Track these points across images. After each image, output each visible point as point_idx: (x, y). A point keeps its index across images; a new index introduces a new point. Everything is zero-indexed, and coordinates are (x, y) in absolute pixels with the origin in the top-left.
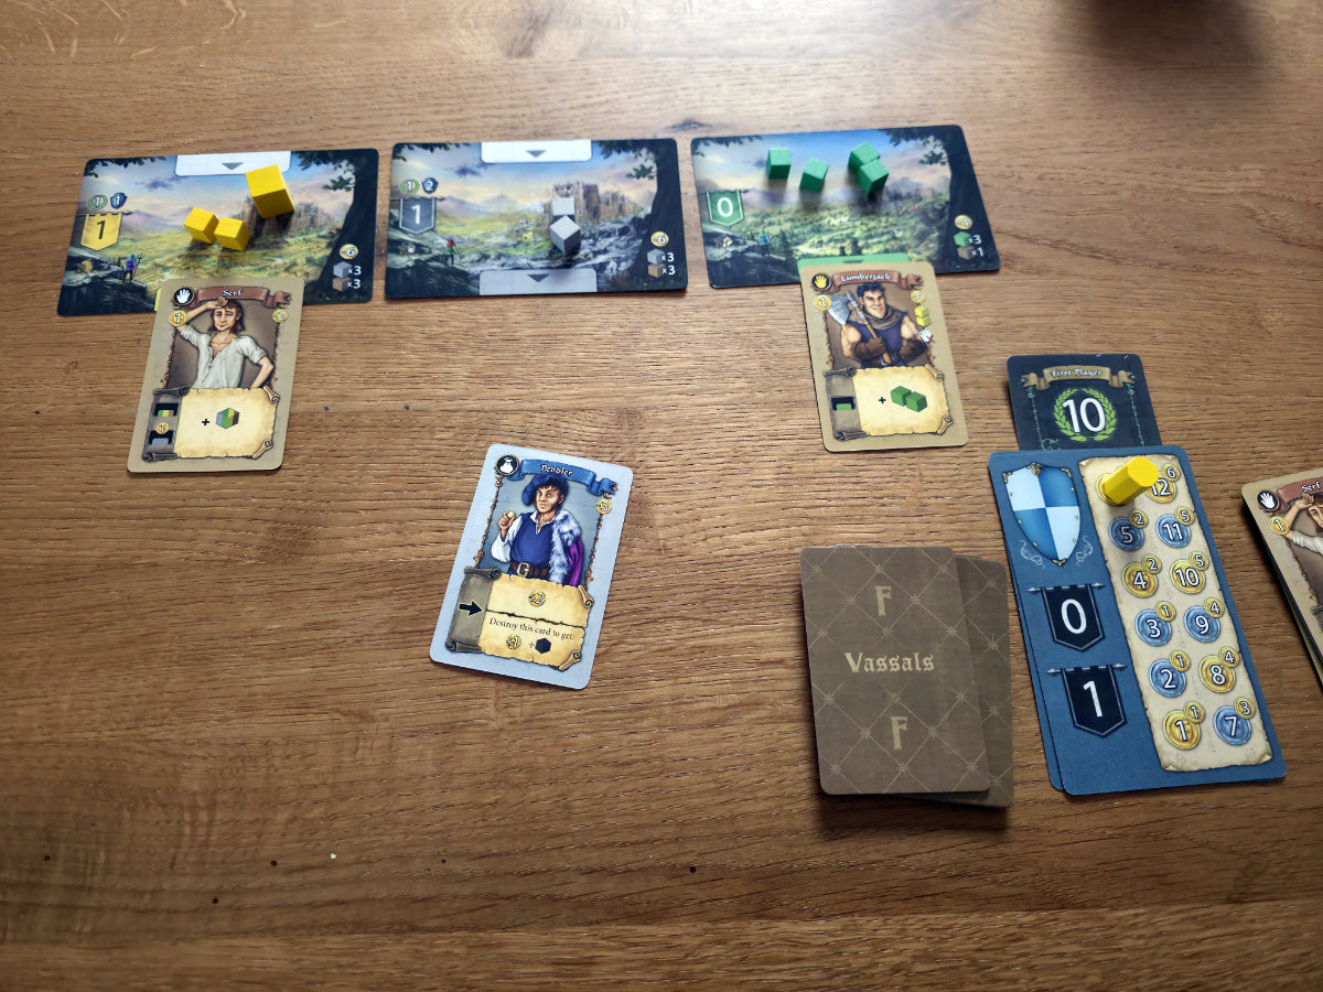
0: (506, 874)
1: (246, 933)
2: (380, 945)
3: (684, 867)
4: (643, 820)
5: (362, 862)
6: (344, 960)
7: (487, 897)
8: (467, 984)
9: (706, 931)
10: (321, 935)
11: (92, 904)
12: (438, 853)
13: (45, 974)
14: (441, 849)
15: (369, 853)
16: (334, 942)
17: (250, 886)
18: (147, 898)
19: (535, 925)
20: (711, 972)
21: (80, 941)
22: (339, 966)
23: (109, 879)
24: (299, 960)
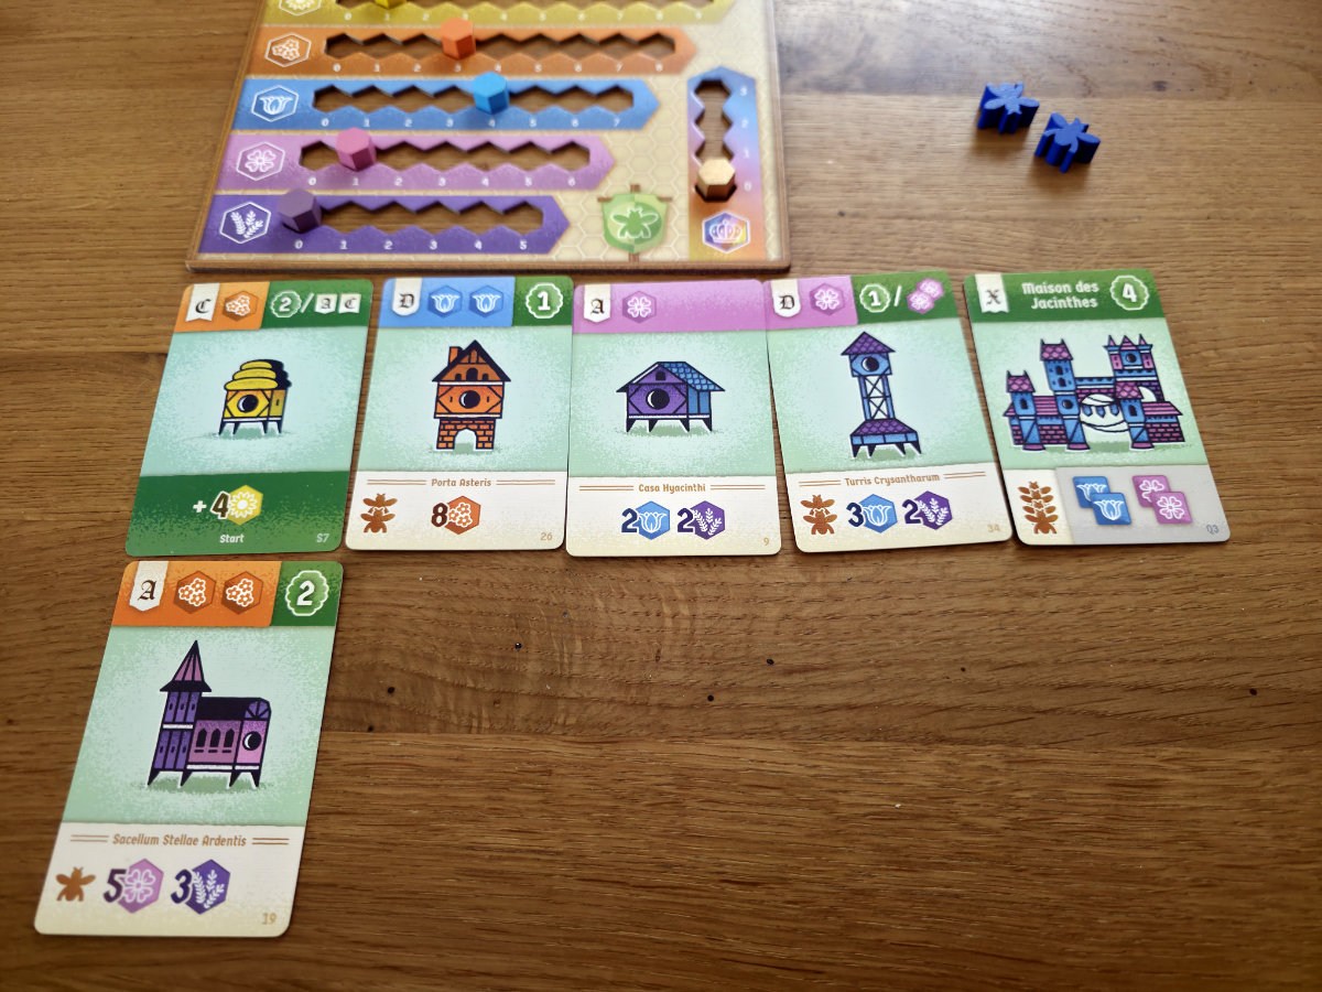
0: (1037, 686)
1: (751, 734)
2: (905, 754)
3: (1243, 688)
4: (1183, 636)
5: (870, 666)
6: (866, 768)
7: (1020, 709)
8: (1012, 801)
9: (1282, 760)
10: (836, 740)
11: (573, 695)
12: (955, 660)
13: (531, 767)
14: (958, 657)
15: (877, 656)
16: (852, 748)
17: (746, 684)
18: (633, 692)
19: (1079, 743)
20: (1296, 802)
21: (564, 734)
22: (862, 774)
23: (591, 669)
24: (815, 766)
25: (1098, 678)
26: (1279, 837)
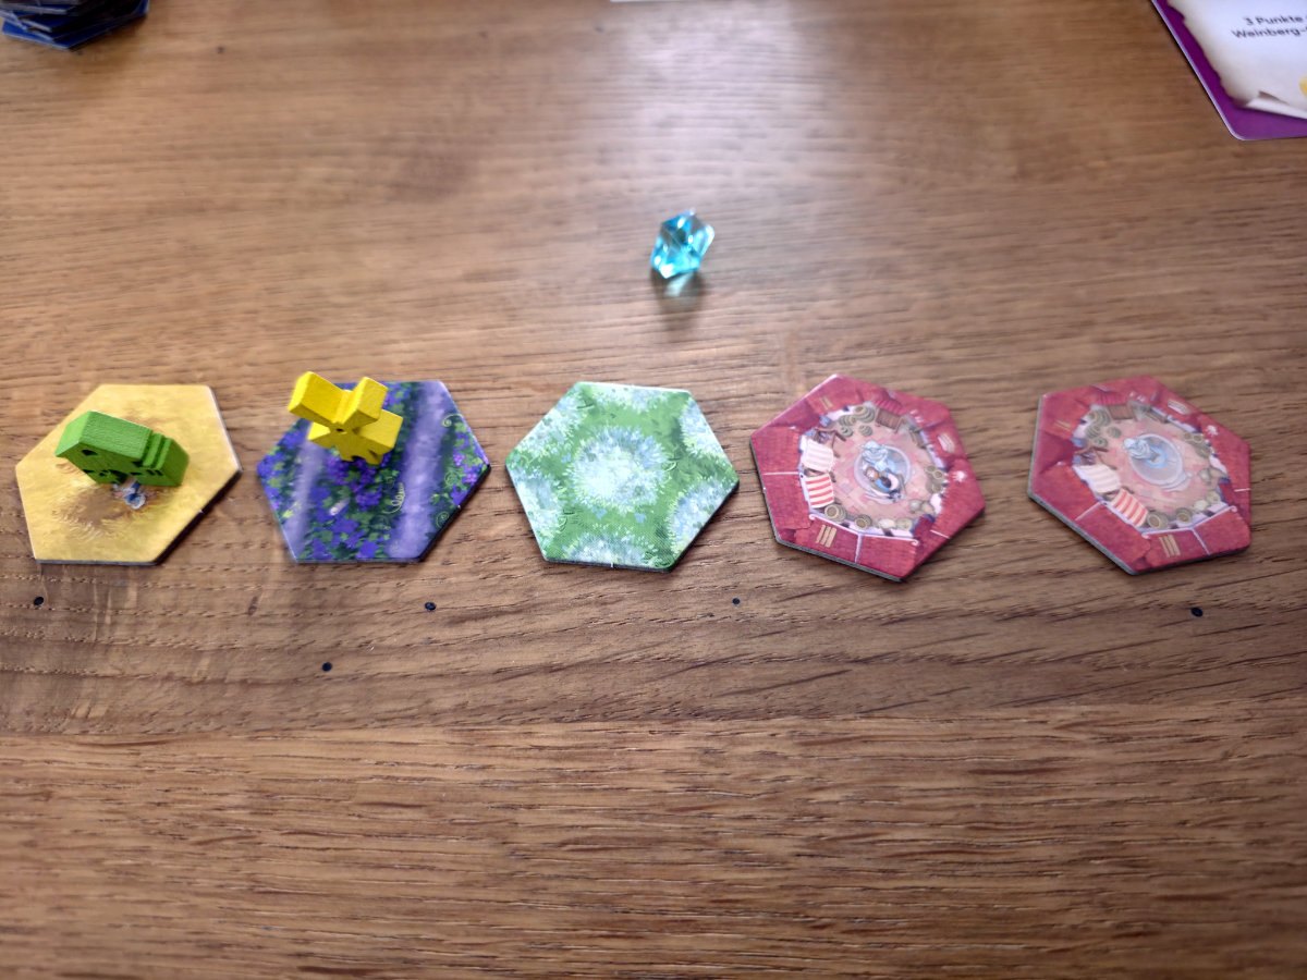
0: (855, 621)
1: (385, 721)
2: (634, 740)
3: (1181, 607)
5: (588, 603)
6: (569, 766)
7: (827, 658)
8: (811, 809)
9: (1251, 715)
10: (523, 723)
11: (109, 671)
12: (725, 589)
13: (20, 788)
14: (729, 582)
16: (550, 734)
17: (390, 642)
18: (205, 663)
19: (923, 707)
20: (1281, 782)
21: (84, 733)
22: (561, 776)
23: (143, 631)
24: (483, 768)
25: (953, 604)
26: (1257, 842)
